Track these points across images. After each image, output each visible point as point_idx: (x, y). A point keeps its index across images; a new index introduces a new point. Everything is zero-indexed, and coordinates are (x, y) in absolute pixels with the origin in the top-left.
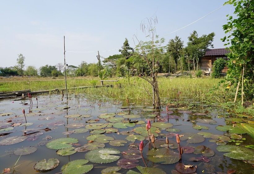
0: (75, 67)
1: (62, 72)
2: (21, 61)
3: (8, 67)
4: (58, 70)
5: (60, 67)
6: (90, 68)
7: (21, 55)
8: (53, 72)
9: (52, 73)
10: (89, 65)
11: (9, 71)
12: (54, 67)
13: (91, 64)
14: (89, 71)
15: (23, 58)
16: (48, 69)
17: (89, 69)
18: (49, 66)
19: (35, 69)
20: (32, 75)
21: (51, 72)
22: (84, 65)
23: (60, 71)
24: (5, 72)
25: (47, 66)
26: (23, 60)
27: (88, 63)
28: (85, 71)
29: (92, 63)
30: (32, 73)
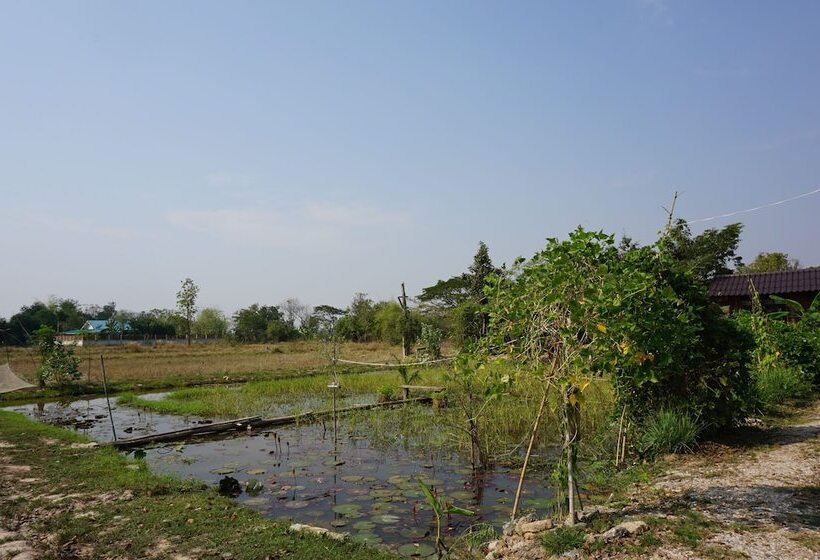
0: (336, 311)
1: (297, 324)
2: (188, 299)
3: (147, 311)
4: (286, 318)
5: (291, 311)
6: (379, 316)
7: (189, 281)
8: (271, 327)
9: (269, 330)
10: (378, 307)
11: (152, 324)
12: (274, 309)
13: (382, 303)
14: (377, 327)
15: (193, 289)
16: (256, 318)
17: (378, 319)
18: (260, 308)
19: (222, 319)
20: (211, 336)
21: (264, 327)
22: (361, 305)
23: (292, 322)
24: (140, 327)
25: (254, 307)
26: (193, 296)
27: (375, 300)
28: (365, 324)
29: (387, 299)
30: (213, 329)
